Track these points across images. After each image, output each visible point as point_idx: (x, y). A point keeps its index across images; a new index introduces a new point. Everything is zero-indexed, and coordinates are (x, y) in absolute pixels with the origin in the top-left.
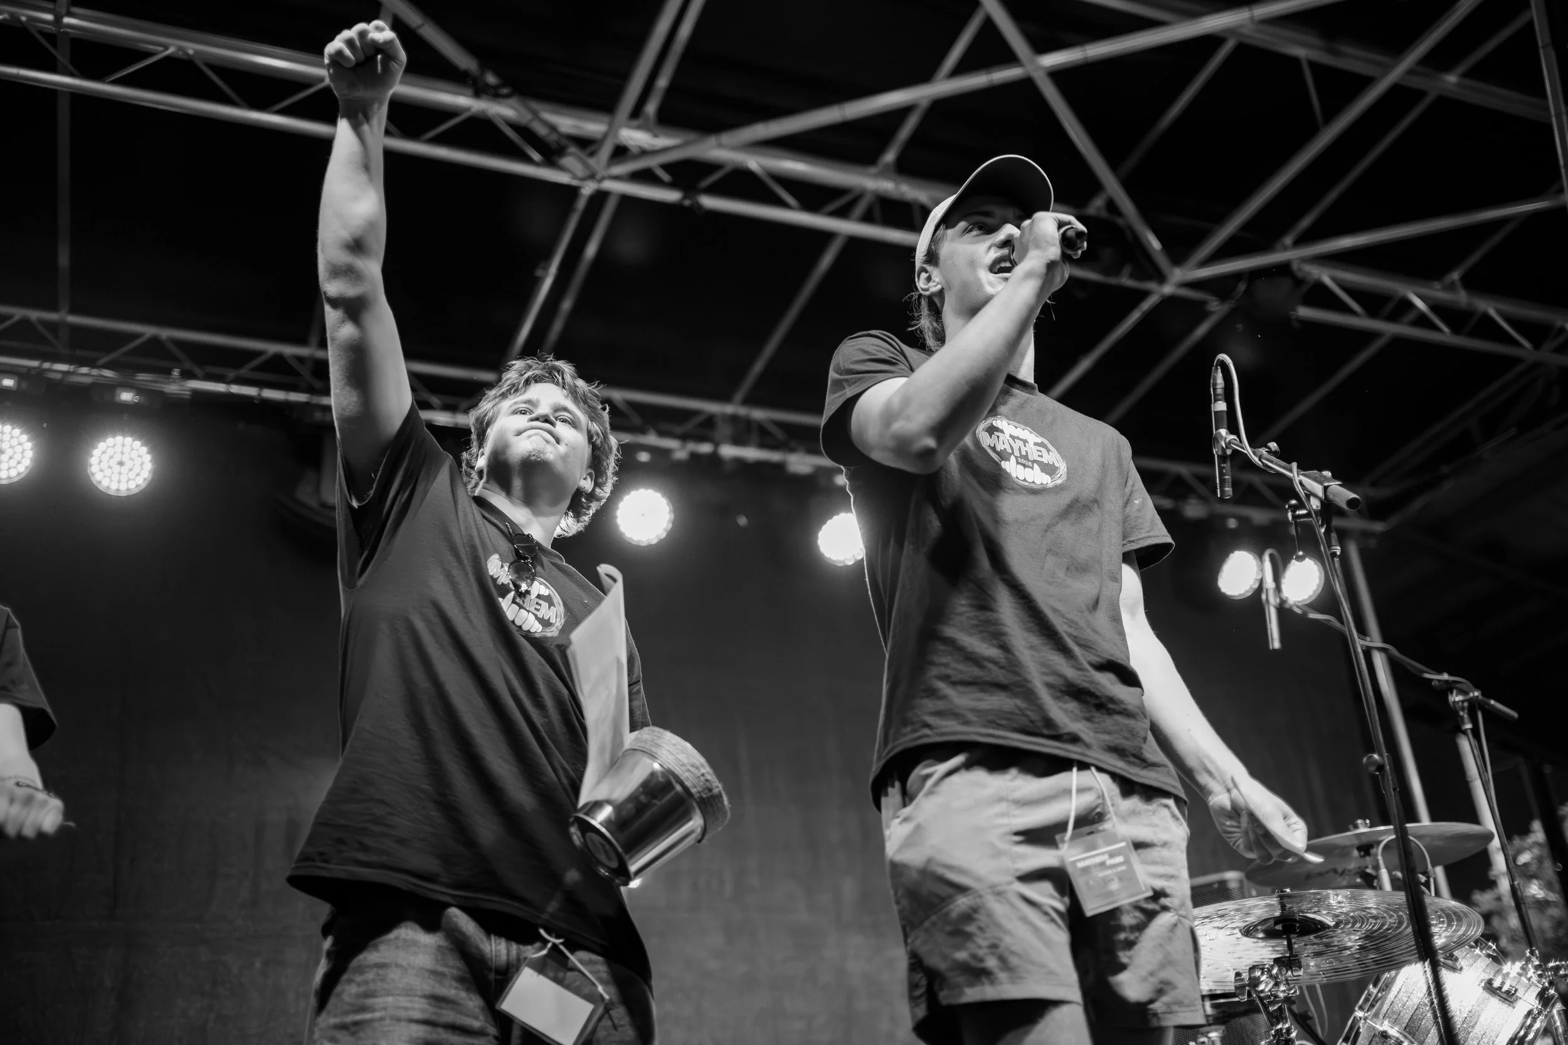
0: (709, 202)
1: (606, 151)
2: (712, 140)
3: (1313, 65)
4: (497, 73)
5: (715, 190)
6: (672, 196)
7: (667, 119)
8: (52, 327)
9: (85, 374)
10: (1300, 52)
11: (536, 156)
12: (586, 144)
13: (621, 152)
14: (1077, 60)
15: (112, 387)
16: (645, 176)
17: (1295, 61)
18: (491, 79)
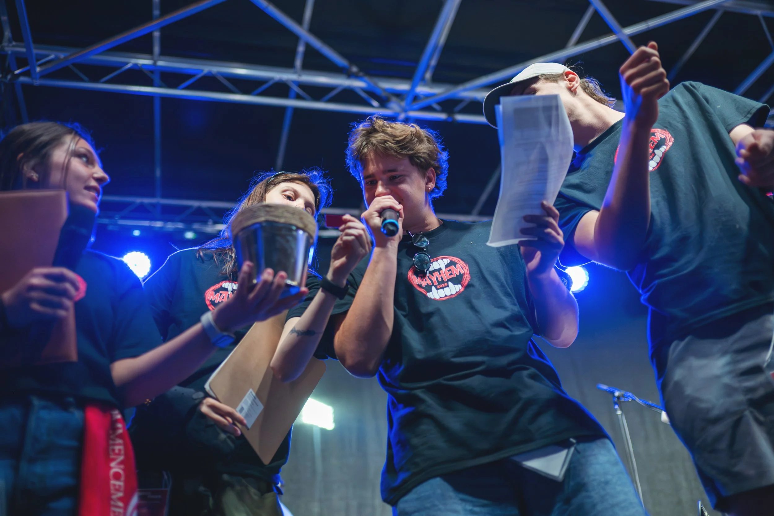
0: (460, 118)
1: (410, 98)
2: (461, 88)
3: (766, 18)
4: (357, 66)
5: (464, 111)
6: (442, 116)
7: (437, 79)
8: (154, 205)
9: (170, 226)
10: (758, 12)
11: (375, 103)
12: (399, 95)
13: (416, 98)
14: (644, 29)
15: (182, 231)
16: (428, 108)
17: (756, 17)
18: (354, 69)
